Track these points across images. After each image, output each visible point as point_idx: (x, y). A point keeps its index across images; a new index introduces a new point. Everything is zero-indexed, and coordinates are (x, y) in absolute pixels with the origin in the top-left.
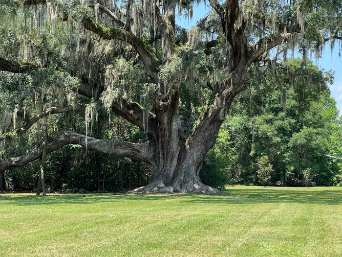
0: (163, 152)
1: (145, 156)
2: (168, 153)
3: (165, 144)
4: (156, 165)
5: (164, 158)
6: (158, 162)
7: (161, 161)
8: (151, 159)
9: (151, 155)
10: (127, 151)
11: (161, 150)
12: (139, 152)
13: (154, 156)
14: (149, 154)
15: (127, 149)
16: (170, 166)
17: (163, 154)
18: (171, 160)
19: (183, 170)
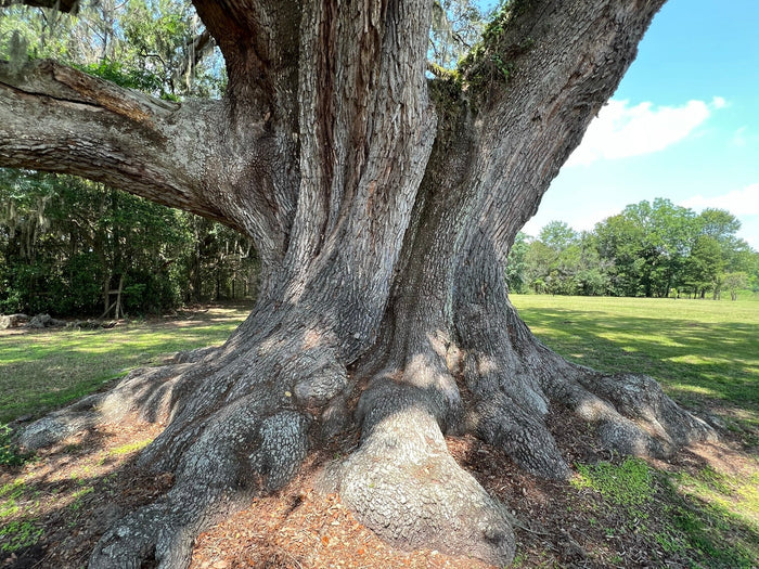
0: (326, 138)
1: (195, 171)
2: (357, 143)
3: (346, 77)
4: (272, 227)
5: (327, 181)
6: (284, 210)
7: (308, 202)
8: (237, 190)
9: (239, 165)
10: (68, 126)
11: (309, 123)
12: (157, 139)
13: (259, 172)
14: (226, 154)
15: (69, 113)
16: (376, 235)
17: (326, 155)
18: (386, 194)
19: (453, 263)
